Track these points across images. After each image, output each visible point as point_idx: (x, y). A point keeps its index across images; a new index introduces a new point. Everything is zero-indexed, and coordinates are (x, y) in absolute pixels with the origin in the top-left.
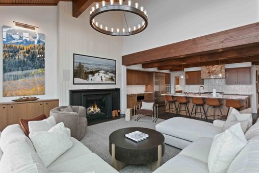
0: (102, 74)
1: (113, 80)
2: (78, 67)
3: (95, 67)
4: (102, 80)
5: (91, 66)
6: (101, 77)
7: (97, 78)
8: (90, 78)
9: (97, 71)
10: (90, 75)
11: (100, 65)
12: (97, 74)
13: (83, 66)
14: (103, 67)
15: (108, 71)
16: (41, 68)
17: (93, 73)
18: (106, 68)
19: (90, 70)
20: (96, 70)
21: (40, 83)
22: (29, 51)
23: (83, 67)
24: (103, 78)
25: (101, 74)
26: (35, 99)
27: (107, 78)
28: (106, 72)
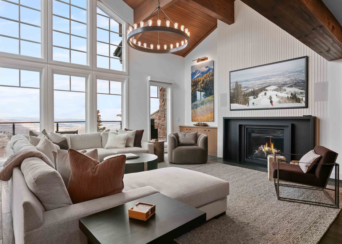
0: (271, 92)
1: (298, 100)
2: (234, 89)
3: (259, 82)
4: (271, 102)
5: (253, 82)
6: (271, 98)
7: (262, 100)
8: (251, 102)
9: (263, 89)
10: (251, 97)
11: (267, 77)
12: (263, 93)
13: (240, 85)
14: (273, 80)
15: (284, 85)
16: (211, 95)
17: (255, 94)
18: (281, 80)
19: (250, 90)
20: (261, 86)
21: (210, 111)
22: (204, 81)
23: (241, 88)
24: (275, 99)
25: (269, 93)
26: (206, 125)
27: (282, 98)
28: (280, 87)
